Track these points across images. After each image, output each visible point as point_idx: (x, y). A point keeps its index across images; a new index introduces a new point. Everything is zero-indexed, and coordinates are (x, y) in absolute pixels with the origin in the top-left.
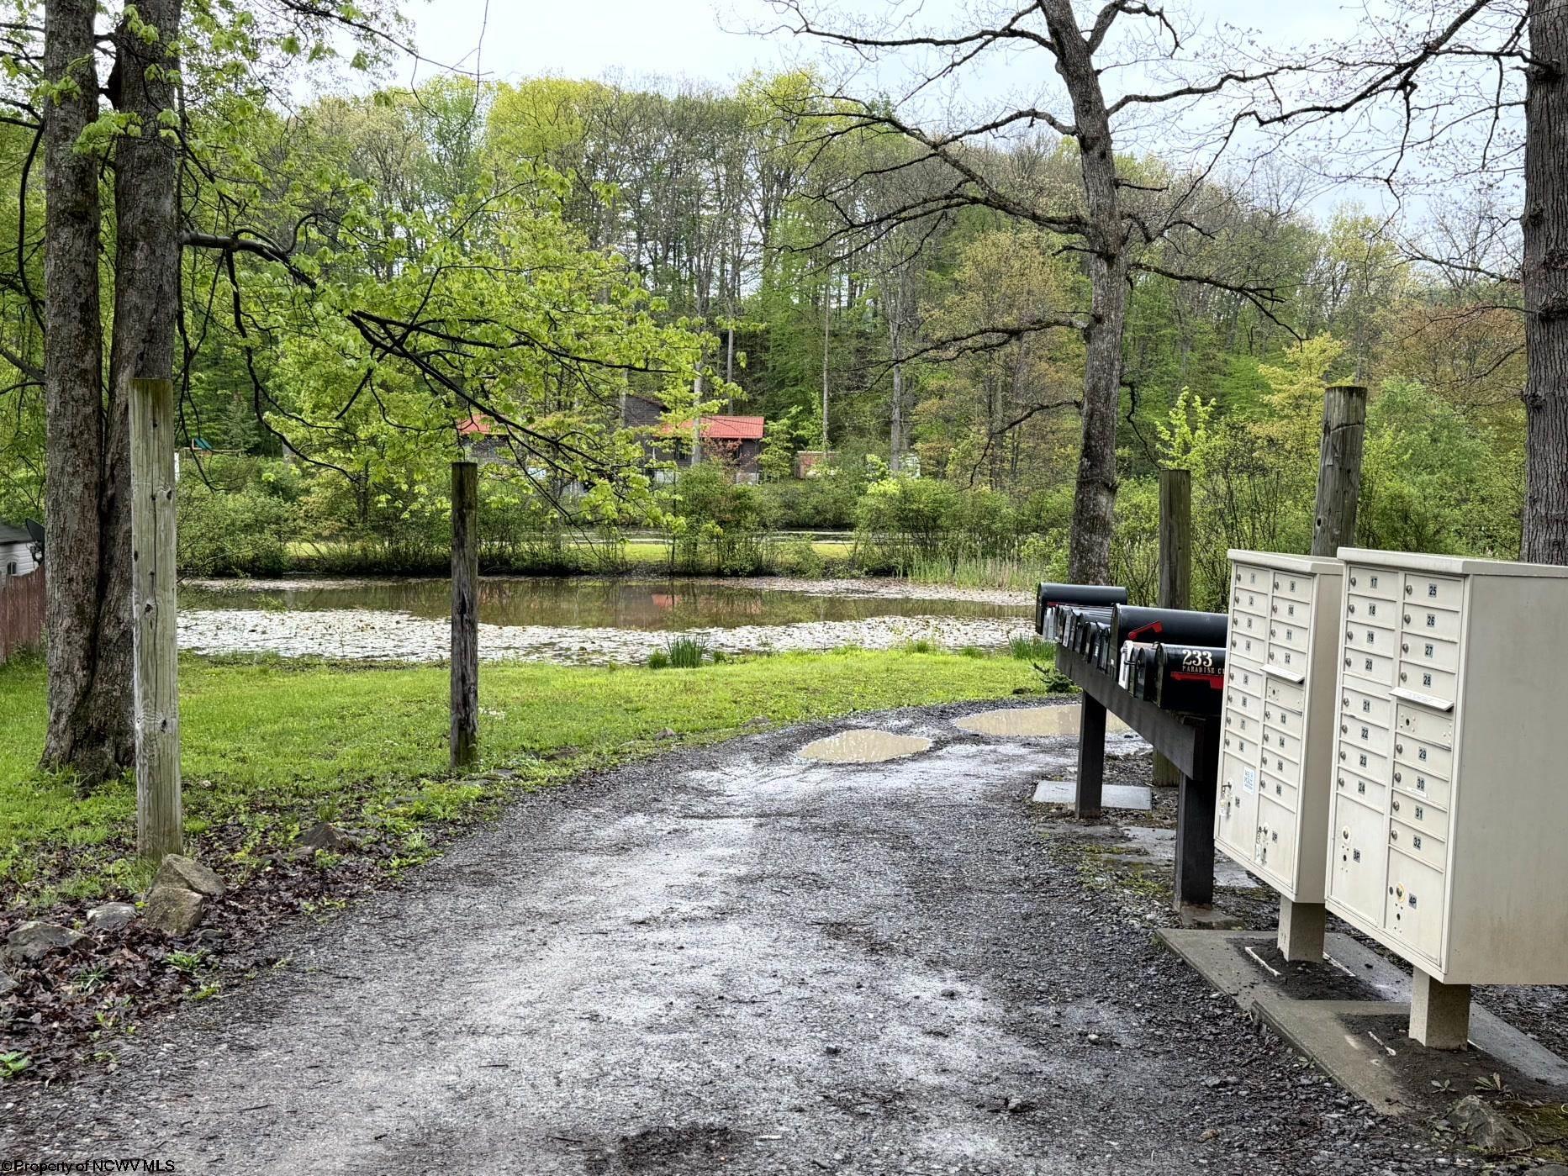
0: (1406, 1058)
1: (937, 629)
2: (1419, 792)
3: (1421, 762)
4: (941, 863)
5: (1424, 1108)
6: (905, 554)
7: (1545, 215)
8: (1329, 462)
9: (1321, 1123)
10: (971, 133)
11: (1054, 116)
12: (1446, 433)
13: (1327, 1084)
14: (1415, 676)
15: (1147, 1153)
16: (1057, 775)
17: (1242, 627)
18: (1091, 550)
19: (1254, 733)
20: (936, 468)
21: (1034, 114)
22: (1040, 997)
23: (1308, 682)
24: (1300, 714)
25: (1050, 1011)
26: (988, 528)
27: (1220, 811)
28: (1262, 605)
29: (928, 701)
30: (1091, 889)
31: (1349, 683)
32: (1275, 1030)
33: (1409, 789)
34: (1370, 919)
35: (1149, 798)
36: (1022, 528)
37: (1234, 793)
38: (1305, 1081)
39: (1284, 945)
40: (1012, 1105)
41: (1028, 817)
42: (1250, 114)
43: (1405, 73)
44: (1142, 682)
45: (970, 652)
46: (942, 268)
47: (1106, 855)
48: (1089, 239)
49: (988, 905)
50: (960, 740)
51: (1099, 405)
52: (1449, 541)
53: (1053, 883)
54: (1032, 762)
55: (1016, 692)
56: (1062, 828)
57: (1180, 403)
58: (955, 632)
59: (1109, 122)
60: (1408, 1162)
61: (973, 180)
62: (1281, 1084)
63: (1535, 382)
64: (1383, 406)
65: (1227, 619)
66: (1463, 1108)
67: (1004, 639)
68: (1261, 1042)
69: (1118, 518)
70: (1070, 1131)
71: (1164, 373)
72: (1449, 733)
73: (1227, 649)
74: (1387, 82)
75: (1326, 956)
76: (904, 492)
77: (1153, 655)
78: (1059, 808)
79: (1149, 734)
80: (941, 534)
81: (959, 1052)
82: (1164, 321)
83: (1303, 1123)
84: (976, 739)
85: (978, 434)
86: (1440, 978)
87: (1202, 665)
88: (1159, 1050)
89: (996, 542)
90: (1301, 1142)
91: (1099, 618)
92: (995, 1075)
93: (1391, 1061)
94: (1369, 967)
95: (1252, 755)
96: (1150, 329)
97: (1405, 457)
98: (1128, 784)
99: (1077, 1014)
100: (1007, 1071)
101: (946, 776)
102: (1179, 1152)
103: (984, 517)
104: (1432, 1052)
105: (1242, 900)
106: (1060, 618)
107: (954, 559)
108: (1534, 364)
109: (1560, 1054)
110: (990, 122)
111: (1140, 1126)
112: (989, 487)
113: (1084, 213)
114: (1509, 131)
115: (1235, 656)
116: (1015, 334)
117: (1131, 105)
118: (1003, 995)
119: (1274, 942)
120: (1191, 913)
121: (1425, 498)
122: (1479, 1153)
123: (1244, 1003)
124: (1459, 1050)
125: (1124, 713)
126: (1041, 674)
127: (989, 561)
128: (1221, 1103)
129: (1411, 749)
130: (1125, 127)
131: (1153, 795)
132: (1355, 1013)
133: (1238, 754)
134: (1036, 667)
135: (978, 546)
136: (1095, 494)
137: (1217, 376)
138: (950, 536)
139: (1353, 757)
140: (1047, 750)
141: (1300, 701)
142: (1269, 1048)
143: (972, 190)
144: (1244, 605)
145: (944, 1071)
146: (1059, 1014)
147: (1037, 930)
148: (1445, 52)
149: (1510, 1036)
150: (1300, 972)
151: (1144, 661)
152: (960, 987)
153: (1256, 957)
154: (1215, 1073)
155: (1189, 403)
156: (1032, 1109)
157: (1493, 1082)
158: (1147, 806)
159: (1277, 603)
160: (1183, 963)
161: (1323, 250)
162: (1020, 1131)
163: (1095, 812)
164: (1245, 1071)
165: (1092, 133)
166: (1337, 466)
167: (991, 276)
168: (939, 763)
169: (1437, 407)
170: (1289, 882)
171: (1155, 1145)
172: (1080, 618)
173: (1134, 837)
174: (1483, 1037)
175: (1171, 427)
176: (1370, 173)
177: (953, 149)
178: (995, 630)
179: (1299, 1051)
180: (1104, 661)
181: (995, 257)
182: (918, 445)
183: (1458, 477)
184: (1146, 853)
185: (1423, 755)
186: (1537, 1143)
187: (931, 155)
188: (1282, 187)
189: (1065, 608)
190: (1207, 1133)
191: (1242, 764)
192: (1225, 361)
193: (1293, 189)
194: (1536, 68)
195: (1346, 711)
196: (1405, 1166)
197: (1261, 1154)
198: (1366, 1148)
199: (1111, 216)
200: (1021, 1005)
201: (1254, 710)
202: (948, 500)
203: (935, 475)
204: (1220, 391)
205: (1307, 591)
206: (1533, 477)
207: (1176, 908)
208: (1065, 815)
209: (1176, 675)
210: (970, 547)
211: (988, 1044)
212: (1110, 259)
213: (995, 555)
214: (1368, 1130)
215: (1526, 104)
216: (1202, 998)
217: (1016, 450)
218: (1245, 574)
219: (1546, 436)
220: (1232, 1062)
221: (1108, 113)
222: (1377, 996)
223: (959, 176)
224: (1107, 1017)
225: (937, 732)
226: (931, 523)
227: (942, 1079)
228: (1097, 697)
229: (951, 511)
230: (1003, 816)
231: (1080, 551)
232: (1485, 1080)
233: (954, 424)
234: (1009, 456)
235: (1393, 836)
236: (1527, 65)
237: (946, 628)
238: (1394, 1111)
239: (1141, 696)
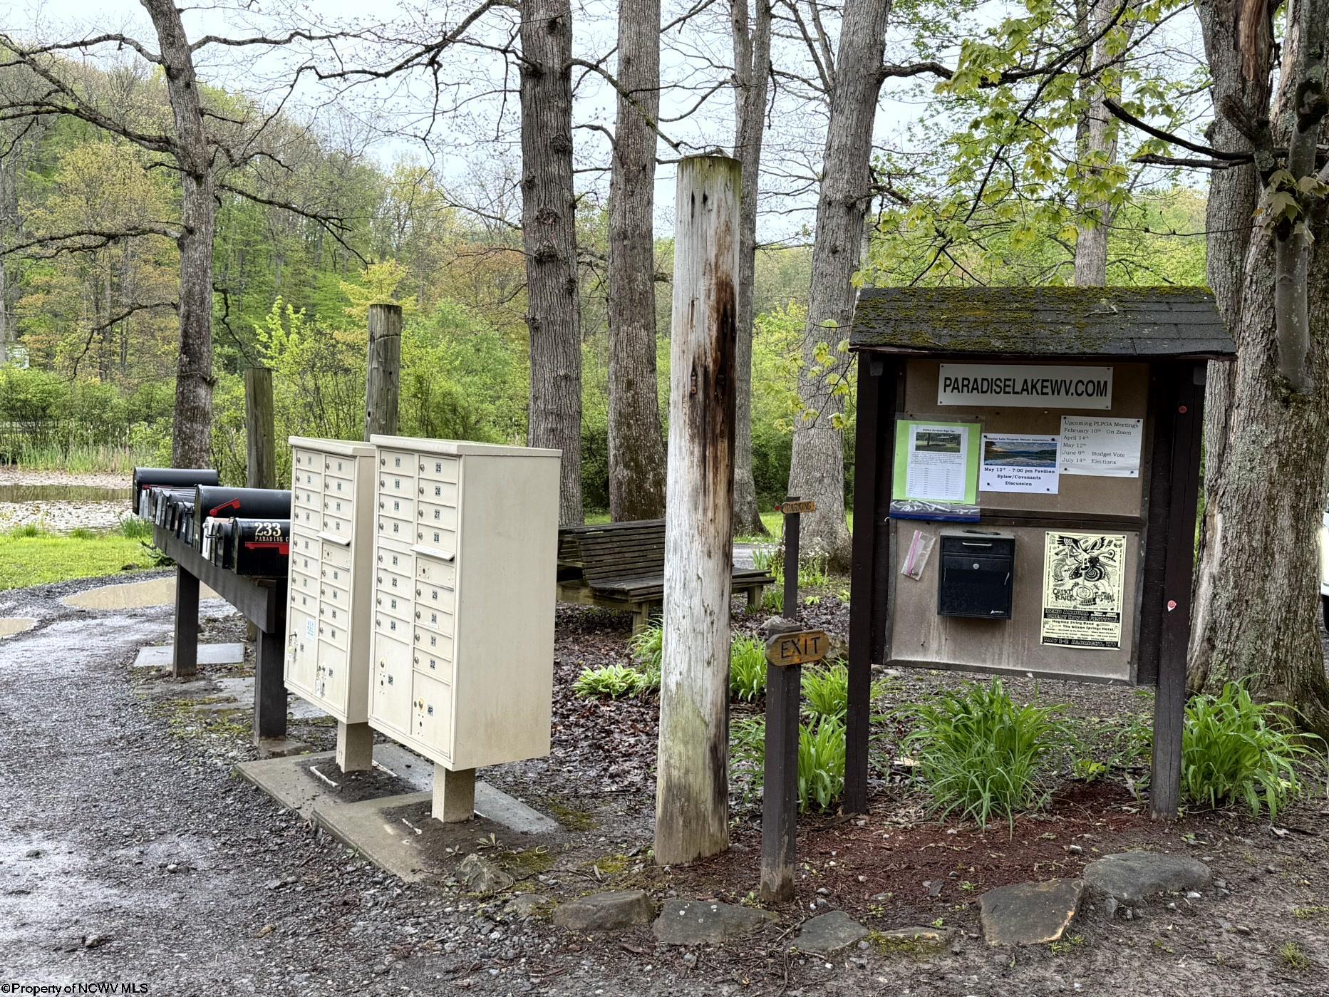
0: (429, 834)
1: (47, 513)
2: (432, 624)
3: (434, 601)
4: (37, 734)
5: (440, 871)
6: (13, 443)
7: (536, 181)
8: (375, 365)
9: (360, 900)
10: (60, 47)
11: (142, 44)
12: (485, 345)
13: (368, 867)
14: (428, 535)
15: (212, 957)
16: (161, 640)
17: (302, 502)
18: (193, 437)
19: (313, 589)
20: (44, 360)
21: (122, 39)
22: (126, 840)
23: (353, 545)
24: (348, 570)
25: (134, 852)
26: (100, 418)
27: (288, 657)
28: (317, 484)
29: (35, 583)
30: (181, 738)
31: (383, 543)
32: (329, 832)
33: (426, 623)
34: (400, 728)
35: (242, 651)
36: (132, 417)
37: (300, 640)
38: (350, 868)
39: (341, 760)
40: (88, 942)
41: (128, 681)
42: (311, 68)
43: (432, 53)
44: (221, 552)
45: (80, 534)
46: (44, 170)
47: (199, 706)
48: (178, 158)
49: (82, 767)
50: (66, 617)
51: (195, 307)
52: (486, 429)
53: (147, 738)
54: (137, 631)
55: (125, 568)
56: (160, 687)
57: (275, 309)
58: (67, 516)
59: (192, 57)
60: (424, 917)
61: (63, 90)
62: (331, 875)
63: (534, 309)
64: (439, 322)
65: (290, 495)
66: (466, 865)
67: (115, 520)
68: (317, 844)
69: (221, 409)
70: (144, 953)
71: (262, 283)
72: (450, 577)
73: (291, 521)
74: (420, 59)
75: (374, 763)
76: (10, 382)
77: (230, 529)
78: (159, 670)
79: (231, 596)
80: (50, 423)
81: (41, 907)
82: (259, 238)
83: (345, 903)
84: (82, 614)
85: (83, 328)
86: (450, 769)
87: (272, 535)
88: (231, 866)
89: (107, 430)
90: (342, 920)
91: (185, 498)
92: (74, 919)
93: (418, 839)
94: (408, 767)
95: (313, 608)
96: (248, 244)
97: (457, 363)
98: (225, 642)
99: (158, 850)
100: (88, 913)
101: (50, 652)
102: (240, 949)
103: (95, 407)
104: (449, 826)
105: (313, 728)
106: (153, 498)
107: (65, 446)
108: (533, 295)
109: (538, 810)
110: (79, 40)
111: (208, 935)
112: (98, 379)
113: (173, 135)
114: (512, 112)
115: (297, 525)
116: (112, 237)
117: (211, 44)
118: (90, 845)
119: (333, 759)
120: (267, 746)
121: (468, 396)
122: (476, 898)
123: (305, 814)
124: (468, 820)
125: (211, 581)
126: (149, 551)
127: (101, 448)
128: (280, 901)
129: (427, 591)
130: (207, 63)
131: (246, 649)
132: (393, 806)
133: (302, 607)
134: (144, 544)
135: (89, 434)
136: (195, 387)
137: (307, 289)
138: (61, 425)
139: (387, 601)
140: (151, 619)
141: (346, 559)
142: (324, 847)
143: (58, 100)
144: (303, 483)
145: (23, 925)
146: (142, 852)
147: (127, 782)
148: (459, 41)
149: (505, 802)
150: (354, 780)
151: (223, 534)
152: (47, 846)
153: (318, 773)
154: (278, 877)
155: (283, 309)
156: (109, 941)
157: (490, 840)
158: (240, 659)
159: (329, 480)
160: (258, 789)
161: (389, 191)
162: (95, 963)
163: (191, 669)
164: (303, 870)
165: (176, 64)
166: (381, 369)
167: (91, 183)
168: (43, 641)
169: (478, 324)
170: (342, 708)
171: (220, 948)
172: (169, 498)
173: (226, 688)
174: (486, 807)
175: (269, 332)
176: (410, 131)
177: (43, 60)
178: (108, 512)
179: (347, 845)
180: (190, 537)
181: (96, 166)
182: (26, 337)
183: (495, 379)
184: (235, 700)
185: (435, 596)
186: (517, 880)
187: (18, 62)
188: (354, 135)
189: (157, 490)
190: (267, 928)
191: (304, 616)
192: (315, 277)
193: (362, 136)
194: (526, 65)
195: (381, 565)
196: (421, 920)
197: (311, 935)
198: (394, 912)
199: (198, 140)
200: (106, 851)
201: (313, 570)
202: (57, 391)
203: (45, 367)
204: (311, 301)
205: (350, 470)
206: (534, 380)
207: (256, 744)
208: (163, 676)
209: (249, 545)
210: (82, 435)
211: (71, 892)
212: (199, 178)
213: (106, 442)
214: (397, 898)
215: (521, 92)
216: (271, 816)
217: (124, 344)
218: (304, 456)
219: (542, 349)
220: (293, 865)
221: (191, 49)
222: (413, 789)
223: (48, 86)
224: (186, 848)
225: (43, 611)
226: (40, 413)
227: (23, 933)
228: (189, 569)
229: (61, 400)
230: (103, 683)
231: (183, 439)
232: (485, 840)
233: (59, 317)
234: (119, 350)
235: (416, 661)
236: (520, 62)
237: (57, 513)
238: (417, 878)
239: (220, 564)
